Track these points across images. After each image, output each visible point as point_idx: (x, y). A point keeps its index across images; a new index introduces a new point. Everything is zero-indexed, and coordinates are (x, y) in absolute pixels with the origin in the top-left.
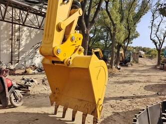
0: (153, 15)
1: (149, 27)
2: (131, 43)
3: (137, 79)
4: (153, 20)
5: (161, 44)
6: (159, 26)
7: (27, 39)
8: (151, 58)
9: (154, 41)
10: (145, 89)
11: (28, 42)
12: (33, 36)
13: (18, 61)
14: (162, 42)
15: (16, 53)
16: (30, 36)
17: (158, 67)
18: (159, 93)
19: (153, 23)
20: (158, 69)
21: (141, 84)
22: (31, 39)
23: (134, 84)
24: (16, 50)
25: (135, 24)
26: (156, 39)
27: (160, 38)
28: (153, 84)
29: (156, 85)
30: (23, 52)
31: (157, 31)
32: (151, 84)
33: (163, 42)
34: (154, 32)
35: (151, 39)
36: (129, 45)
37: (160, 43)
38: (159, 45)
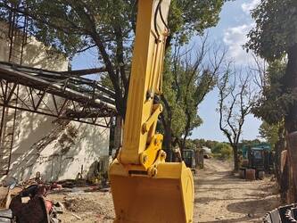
0: (221, 93)
1: (217, 110)
2: (191, 134)
3: (211, 194)
4: (222, 100)
5: (237, 137)
6: (231, 108)
7: (24, 132)
8: (222, 158)
9: (225, 132)
10: (228, 210)
11: (27, 136)
12: (36, 126)
13: (8, 171)
14: (237, 133)
15: (4, 158)
16: (31, 126)
17: (237, 175)
18: (251, 215)
19: (221, 104)
20: (237, 177)
21: (221, 203)
22: (32, 131)
23: (211, 203)
24: (5, 151)
25: (196, 106)
26: (229, 129)
27: (234, 128)
28: (237, 201)
29: (242, 203)
30: (17, 155)
31: (230, 116)
32: (234, 201)
33: (239, 133)
34: (224, 118)
35: (222, 129)
36: (187, 138)
37: (235, 135)
38: (235, 139)
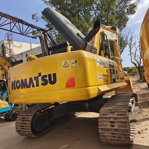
0: (130, 47)
1: (129, 54)
6: (135, 53)
8: (133, 75)
9: (134, 63)
17: (141, 81)
18: (147, 90)
19: (131, 51)
26: (135, 62)
27: (138, 61)
29: (144, 88)
31: (135, 57)
32: (141, 88)
33: (140, 63)
34: (133, 58)
35: (132, 62)
37: (139, 64)
